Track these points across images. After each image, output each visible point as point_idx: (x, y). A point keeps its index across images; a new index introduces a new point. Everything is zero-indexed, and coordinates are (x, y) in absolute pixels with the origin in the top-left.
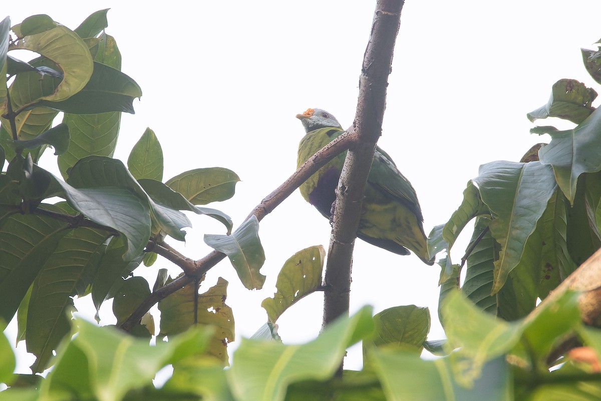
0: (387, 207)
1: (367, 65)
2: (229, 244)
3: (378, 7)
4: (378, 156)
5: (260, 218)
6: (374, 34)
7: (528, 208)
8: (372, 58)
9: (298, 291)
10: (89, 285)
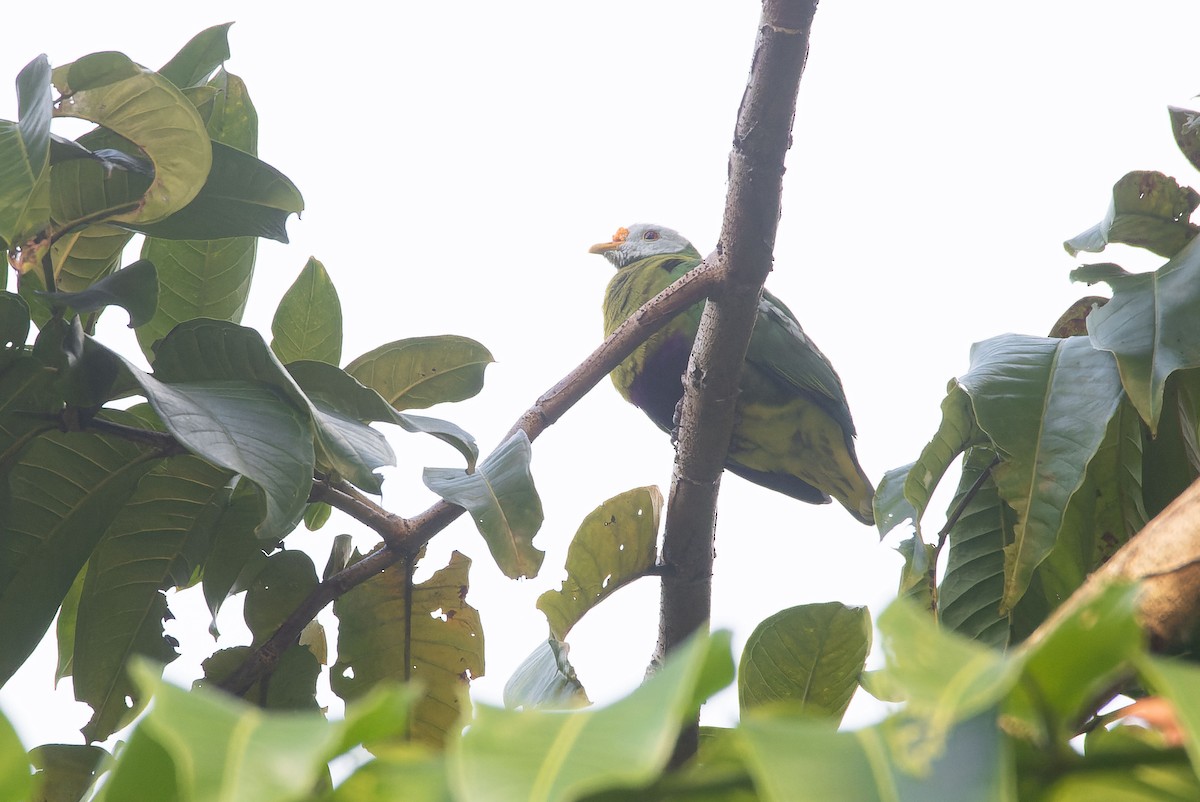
0: (785, 409)
1: (744, 132)
2: (473, 488)
3: (766, 18)
4: (766, 309)
5: (533, 434)
6: (756, 70)
7: (1068, 435)
8: (753, 119)
9: (609, 576)
10: (199, 566)
